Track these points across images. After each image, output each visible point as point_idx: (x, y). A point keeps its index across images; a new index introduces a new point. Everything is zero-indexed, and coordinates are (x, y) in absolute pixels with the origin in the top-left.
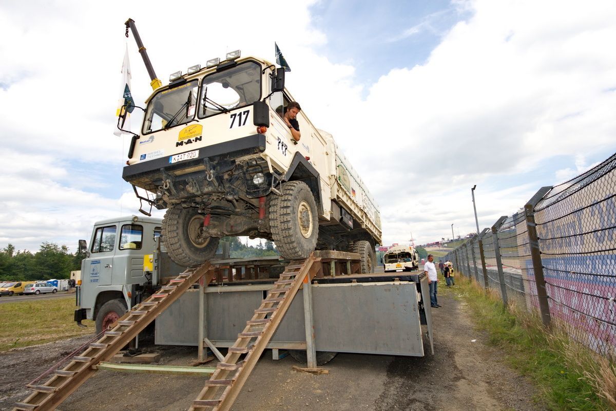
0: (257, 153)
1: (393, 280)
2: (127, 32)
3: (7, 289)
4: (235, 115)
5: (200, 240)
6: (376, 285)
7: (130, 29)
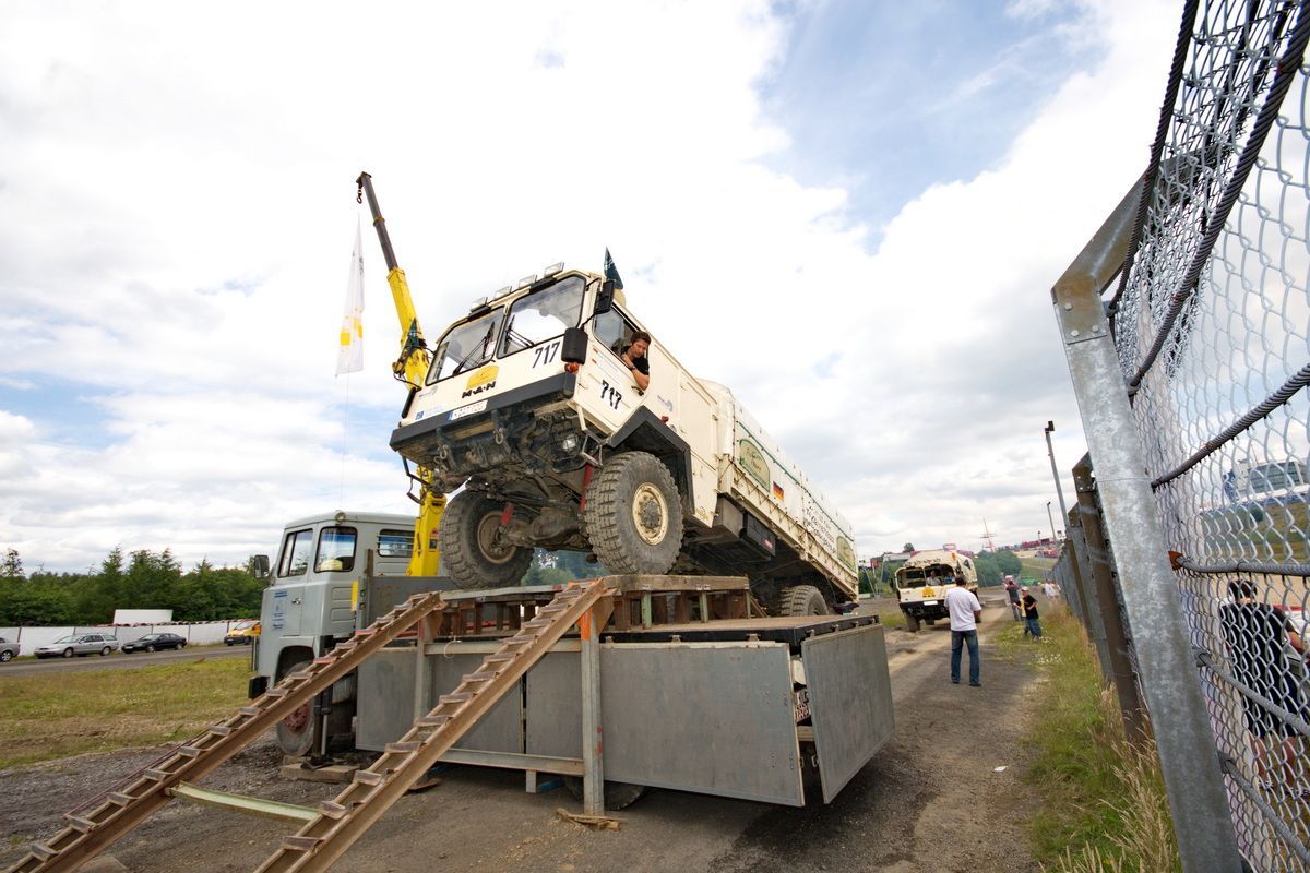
0: (561, 400)
1: (747, 639)
2: (360, 195)
3: (241, 633)
4: (541, 349)
5: (496, 550)
6: (713, 648)
7: (363, 189)
